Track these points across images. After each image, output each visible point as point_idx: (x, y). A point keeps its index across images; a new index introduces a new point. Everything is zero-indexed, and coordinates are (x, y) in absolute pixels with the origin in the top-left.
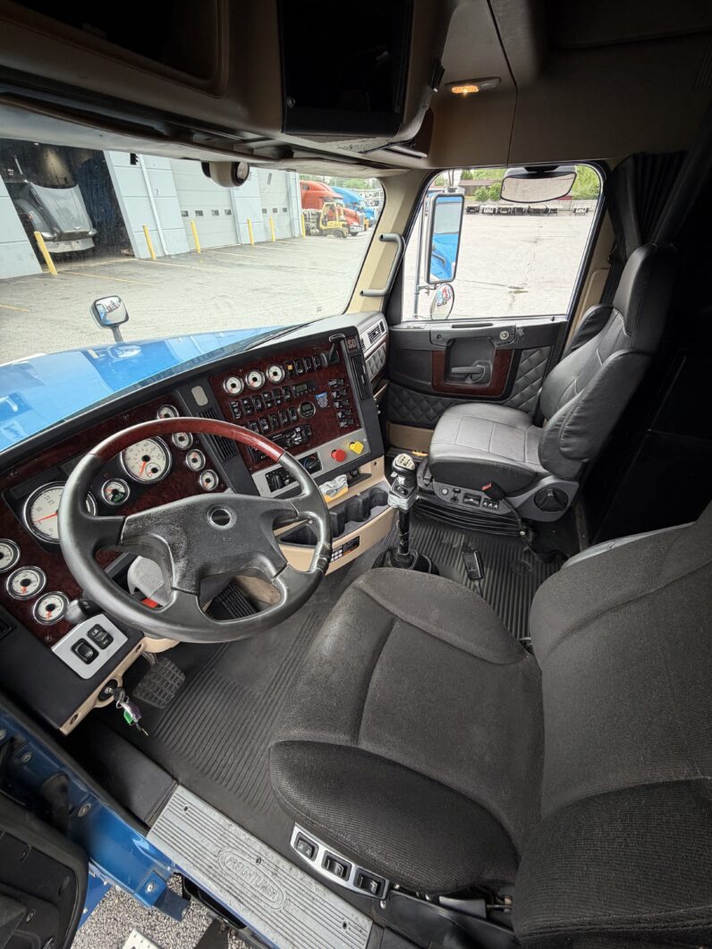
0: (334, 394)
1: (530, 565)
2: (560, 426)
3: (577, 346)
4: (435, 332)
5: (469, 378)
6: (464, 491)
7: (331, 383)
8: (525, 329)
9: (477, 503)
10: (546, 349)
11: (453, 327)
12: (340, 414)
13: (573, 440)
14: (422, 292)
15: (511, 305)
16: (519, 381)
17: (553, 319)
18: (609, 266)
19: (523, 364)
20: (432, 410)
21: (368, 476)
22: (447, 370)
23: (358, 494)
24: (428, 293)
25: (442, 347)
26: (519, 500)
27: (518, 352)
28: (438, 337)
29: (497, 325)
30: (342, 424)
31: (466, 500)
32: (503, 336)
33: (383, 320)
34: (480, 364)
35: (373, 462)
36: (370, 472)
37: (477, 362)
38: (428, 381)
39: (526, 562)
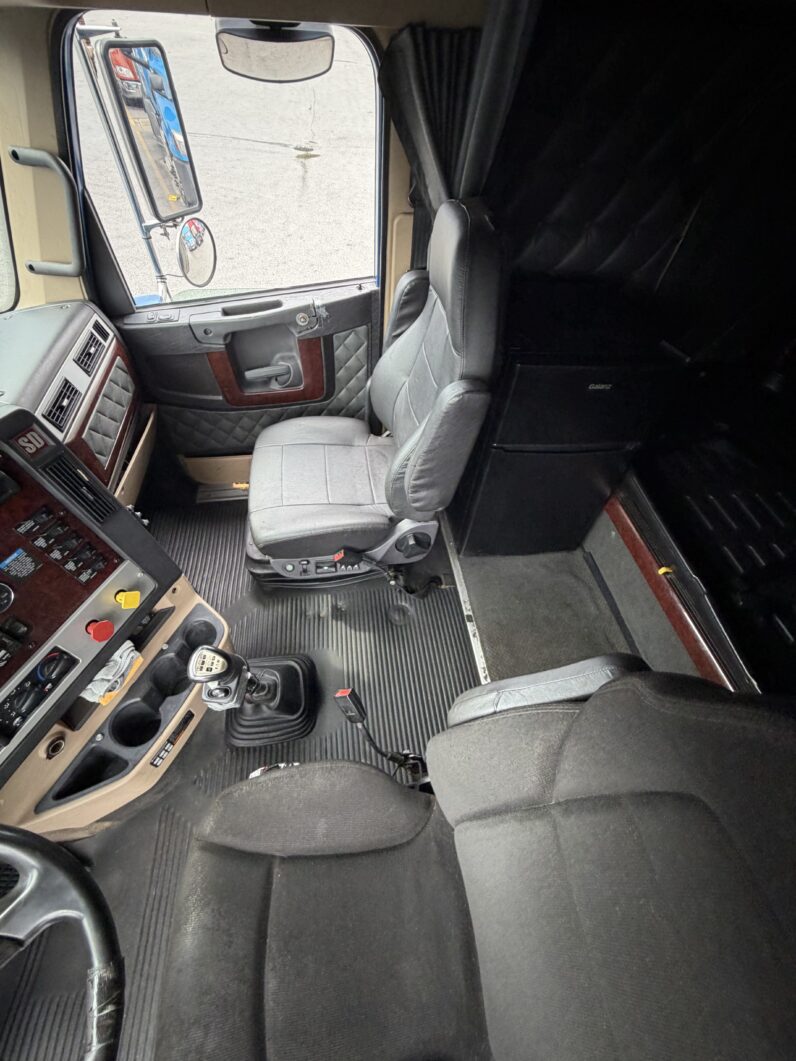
0: (41, 542)
1: (407, 605)
2: (404, 473)
3: (399, 331)
4: (199, 325)
5: (273, 381)
6: (313, 560)
7: (22, 529)
8: (329, 307)
9: (333, 569)
10: (362, 329)
11: (226, 312)
12: (71, 566)
13: (423, 494)
14: (156, 233)
15: (304, 179)
16: (340, 374)
17: (360, 288)
18: (412, 210)
19: (339, 352)
20: (238, 429)
21: (169, 612)
22: (239, 375)
23: (165, 647)
24: (166, 234)
25: (219, 345)
26: (379, 552)
27: (329, 340)
28: (206, 332)
29: (290, 303)
30: (84, 577)
31: (319, 571)
32: (301, 320)
33: (98, 317)
34: (283, 359)
35: (171, 589)
36: (170, 605)
37: (278, 356)
38: (218, 394)
39: (403, 604)
